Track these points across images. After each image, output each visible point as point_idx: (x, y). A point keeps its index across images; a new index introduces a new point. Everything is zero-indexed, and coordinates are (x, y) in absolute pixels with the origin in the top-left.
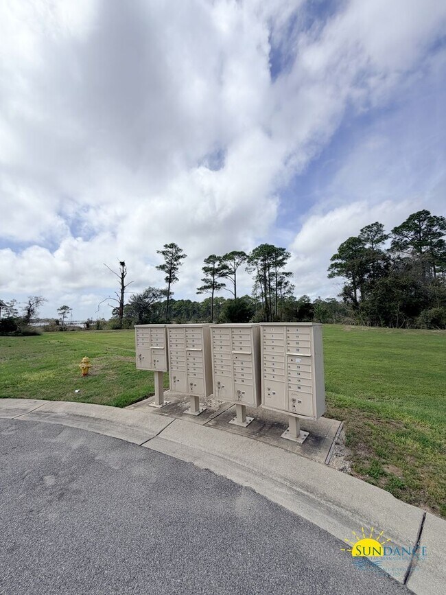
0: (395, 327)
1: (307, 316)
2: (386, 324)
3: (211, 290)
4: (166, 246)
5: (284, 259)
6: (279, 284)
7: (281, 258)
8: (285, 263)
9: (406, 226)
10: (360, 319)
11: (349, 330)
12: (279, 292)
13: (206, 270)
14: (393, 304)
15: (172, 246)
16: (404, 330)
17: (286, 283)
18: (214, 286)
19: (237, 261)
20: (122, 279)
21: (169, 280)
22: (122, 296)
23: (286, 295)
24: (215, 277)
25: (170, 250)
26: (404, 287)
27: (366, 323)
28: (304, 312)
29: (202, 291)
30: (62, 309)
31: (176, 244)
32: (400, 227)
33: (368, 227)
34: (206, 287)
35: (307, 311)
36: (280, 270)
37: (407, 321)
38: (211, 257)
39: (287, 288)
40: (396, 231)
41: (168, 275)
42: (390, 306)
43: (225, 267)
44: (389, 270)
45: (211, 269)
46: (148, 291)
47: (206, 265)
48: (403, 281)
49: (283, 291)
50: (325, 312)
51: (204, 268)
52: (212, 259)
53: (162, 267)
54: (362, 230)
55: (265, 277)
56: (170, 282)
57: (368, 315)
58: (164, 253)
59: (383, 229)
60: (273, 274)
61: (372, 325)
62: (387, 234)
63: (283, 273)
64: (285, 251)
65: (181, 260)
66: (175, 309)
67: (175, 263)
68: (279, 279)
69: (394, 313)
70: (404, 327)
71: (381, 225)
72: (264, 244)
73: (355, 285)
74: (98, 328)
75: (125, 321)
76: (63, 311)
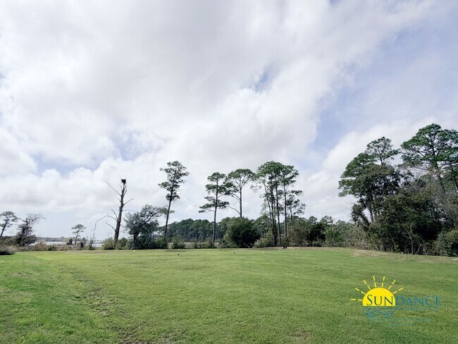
0: (410, 252)
1: (320, 238)
2: (402, 249)
3: (213, 208)
4: (169, 164)
5: (293, 177)
6: (288, 203)
7: (288, 176)
8: (294, 181)
9: (415, 140)
10: (371, 242)
11: (358, 255)
12: (288, 212)
13: (209, 187)
14: (404, 225)
15: (176, 164)
16: (420, 257)
17: (296, 202)
18: (217, 204)
19: (242, 179)
20: (122, 196)
21: (171, 198)
22: (120, 215)
23: (296, 215)
24: (219, 195)
25: (173, 167)
26: (416, 206)
27: (379, 248)
28: (316, 234)
29: (205, 210)
30: (76, 228)
31: (180, 162)
32: (409, 141)
33: (375, 142)
34: (209, 206)
35: (319, 232)
36: (289, 188)
37: (424, 245)
38: (214, 174)
39: (297, 208)
40: (405, 145)
41: (170, 193)
42: (401, 227)
43: (230, 185)
44: (398, 186)
45: (214, 187)
46: (145, 210)
47: (210, 183)
48: (414, 198)
49: (294, 210)
50: (337, 234)
51: (207, 186)
52: (216, 176)
53: (165, 185)
54: (368, 146)
55: (272, 195)
56: (171, 200)
57: (380, 236)
58: (167, 171)
59: (391, 144)
60: (280, 193)
61: (385, 250)
62: (396, 149)
63: (293, 192)
64: (293, 168)
65: (182, 178)
66: (192, 229)
67: (177, 181)
68: (288, 198)
69: (407, 235)
70: (421, 253)
71: (388, 140)
72: (270, 161)
73: (364, 204)
74: (91, 248)
75: (120, 241)
76: (77, 230)
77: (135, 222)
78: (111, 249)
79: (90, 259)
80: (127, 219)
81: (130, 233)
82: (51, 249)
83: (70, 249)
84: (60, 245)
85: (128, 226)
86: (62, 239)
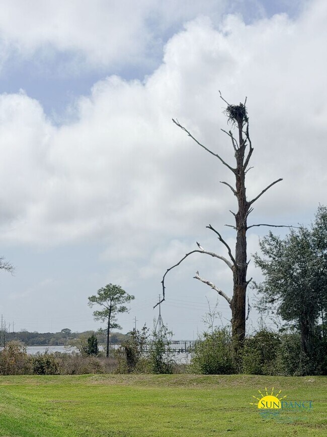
20: (240, 173)
22: (242, 243)
30: (103, 298)
74: (162, 369)
75: (253, 343)
76: (107, 304)
77: (297, 270)
78: (226, 369)
79: (164, 405)
80: (267, 259)
81: (286, 313)
82: (43, 367)
83: (97, 368)
84: (64, 357)
85: (274, 286)
86: (65, 337)
